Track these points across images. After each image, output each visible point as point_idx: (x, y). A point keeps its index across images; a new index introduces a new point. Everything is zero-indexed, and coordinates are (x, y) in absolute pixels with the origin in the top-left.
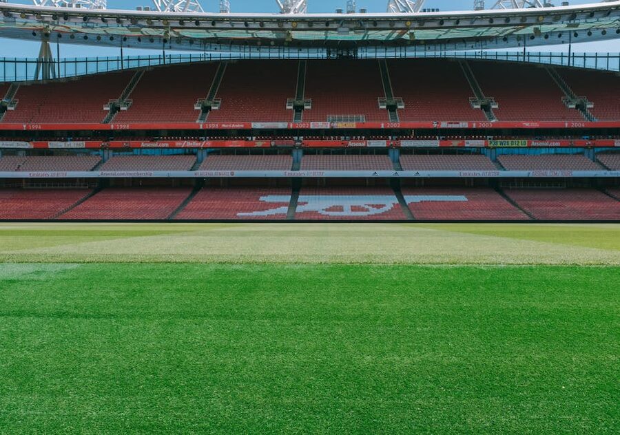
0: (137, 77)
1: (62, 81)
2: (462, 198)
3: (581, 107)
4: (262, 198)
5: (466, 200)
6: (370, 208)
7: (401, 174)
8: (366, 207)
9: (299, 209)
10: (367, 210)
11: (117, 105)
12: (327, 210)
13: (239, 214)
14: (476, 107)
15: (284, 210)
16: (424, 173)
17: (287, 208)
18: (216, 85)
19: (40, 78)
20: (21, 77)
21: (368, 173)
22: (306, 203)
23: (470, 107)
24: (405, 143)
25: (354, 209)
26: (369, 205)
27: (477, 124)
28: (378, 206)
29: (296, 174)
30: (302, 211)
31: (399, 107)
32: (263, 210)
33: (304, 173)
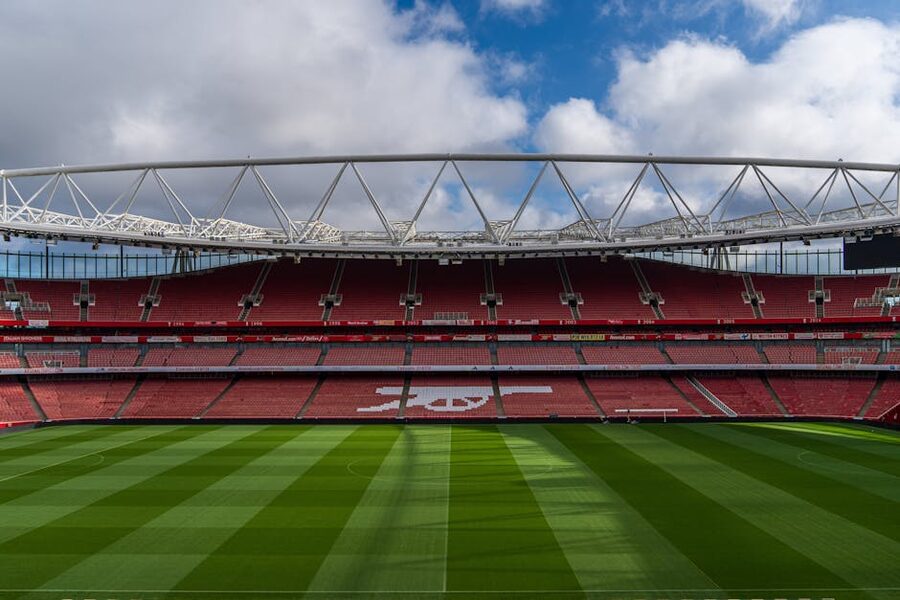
0: (266, 269)
1: (198, 274)
2: (548, 390)
3: (654, 303)
4: (378, 391)
5: (551, 391)
6: (469, 401)
7: (498, 368)
8: (466, 400)
9: (410, 403)
10: (466, 404)
11: (249, 300)
12: (433, 404)
13: (359, 410)
14: (564, 303)
15: (396, 404)
16: (516, 368)
17: (399, 402)
18: (337, 278)
19: (178, 271)
20: (161, 271)
21: (469, 368)
22: (416, 396)
23: (560, 304)
24: (501, 337)
25: (457, 402)
26: (468, 398)
27: (564, 322)
28: (475, 400)
29: (407, 368)
30: (411, 405)
31: (498, 303)
32: (379, 405)
33: (415, 368)
